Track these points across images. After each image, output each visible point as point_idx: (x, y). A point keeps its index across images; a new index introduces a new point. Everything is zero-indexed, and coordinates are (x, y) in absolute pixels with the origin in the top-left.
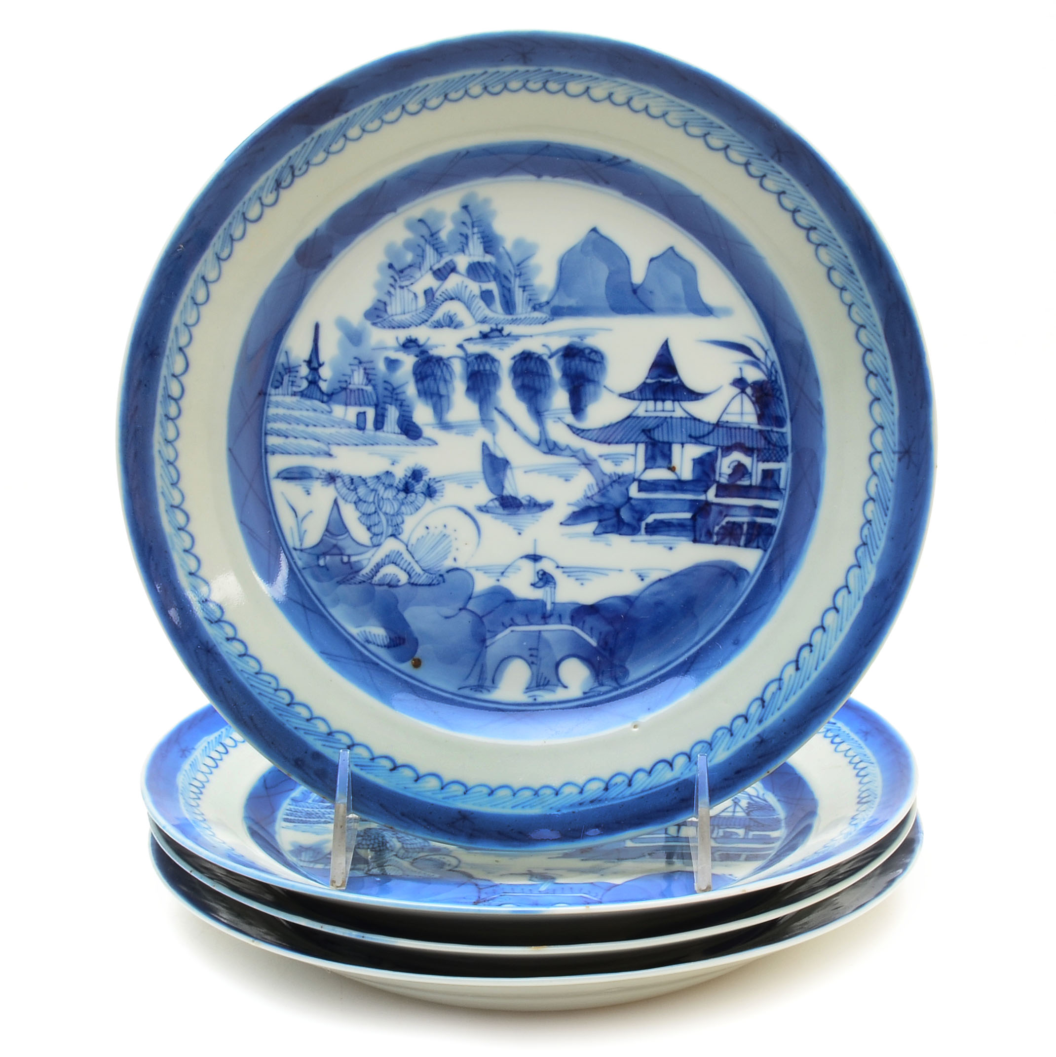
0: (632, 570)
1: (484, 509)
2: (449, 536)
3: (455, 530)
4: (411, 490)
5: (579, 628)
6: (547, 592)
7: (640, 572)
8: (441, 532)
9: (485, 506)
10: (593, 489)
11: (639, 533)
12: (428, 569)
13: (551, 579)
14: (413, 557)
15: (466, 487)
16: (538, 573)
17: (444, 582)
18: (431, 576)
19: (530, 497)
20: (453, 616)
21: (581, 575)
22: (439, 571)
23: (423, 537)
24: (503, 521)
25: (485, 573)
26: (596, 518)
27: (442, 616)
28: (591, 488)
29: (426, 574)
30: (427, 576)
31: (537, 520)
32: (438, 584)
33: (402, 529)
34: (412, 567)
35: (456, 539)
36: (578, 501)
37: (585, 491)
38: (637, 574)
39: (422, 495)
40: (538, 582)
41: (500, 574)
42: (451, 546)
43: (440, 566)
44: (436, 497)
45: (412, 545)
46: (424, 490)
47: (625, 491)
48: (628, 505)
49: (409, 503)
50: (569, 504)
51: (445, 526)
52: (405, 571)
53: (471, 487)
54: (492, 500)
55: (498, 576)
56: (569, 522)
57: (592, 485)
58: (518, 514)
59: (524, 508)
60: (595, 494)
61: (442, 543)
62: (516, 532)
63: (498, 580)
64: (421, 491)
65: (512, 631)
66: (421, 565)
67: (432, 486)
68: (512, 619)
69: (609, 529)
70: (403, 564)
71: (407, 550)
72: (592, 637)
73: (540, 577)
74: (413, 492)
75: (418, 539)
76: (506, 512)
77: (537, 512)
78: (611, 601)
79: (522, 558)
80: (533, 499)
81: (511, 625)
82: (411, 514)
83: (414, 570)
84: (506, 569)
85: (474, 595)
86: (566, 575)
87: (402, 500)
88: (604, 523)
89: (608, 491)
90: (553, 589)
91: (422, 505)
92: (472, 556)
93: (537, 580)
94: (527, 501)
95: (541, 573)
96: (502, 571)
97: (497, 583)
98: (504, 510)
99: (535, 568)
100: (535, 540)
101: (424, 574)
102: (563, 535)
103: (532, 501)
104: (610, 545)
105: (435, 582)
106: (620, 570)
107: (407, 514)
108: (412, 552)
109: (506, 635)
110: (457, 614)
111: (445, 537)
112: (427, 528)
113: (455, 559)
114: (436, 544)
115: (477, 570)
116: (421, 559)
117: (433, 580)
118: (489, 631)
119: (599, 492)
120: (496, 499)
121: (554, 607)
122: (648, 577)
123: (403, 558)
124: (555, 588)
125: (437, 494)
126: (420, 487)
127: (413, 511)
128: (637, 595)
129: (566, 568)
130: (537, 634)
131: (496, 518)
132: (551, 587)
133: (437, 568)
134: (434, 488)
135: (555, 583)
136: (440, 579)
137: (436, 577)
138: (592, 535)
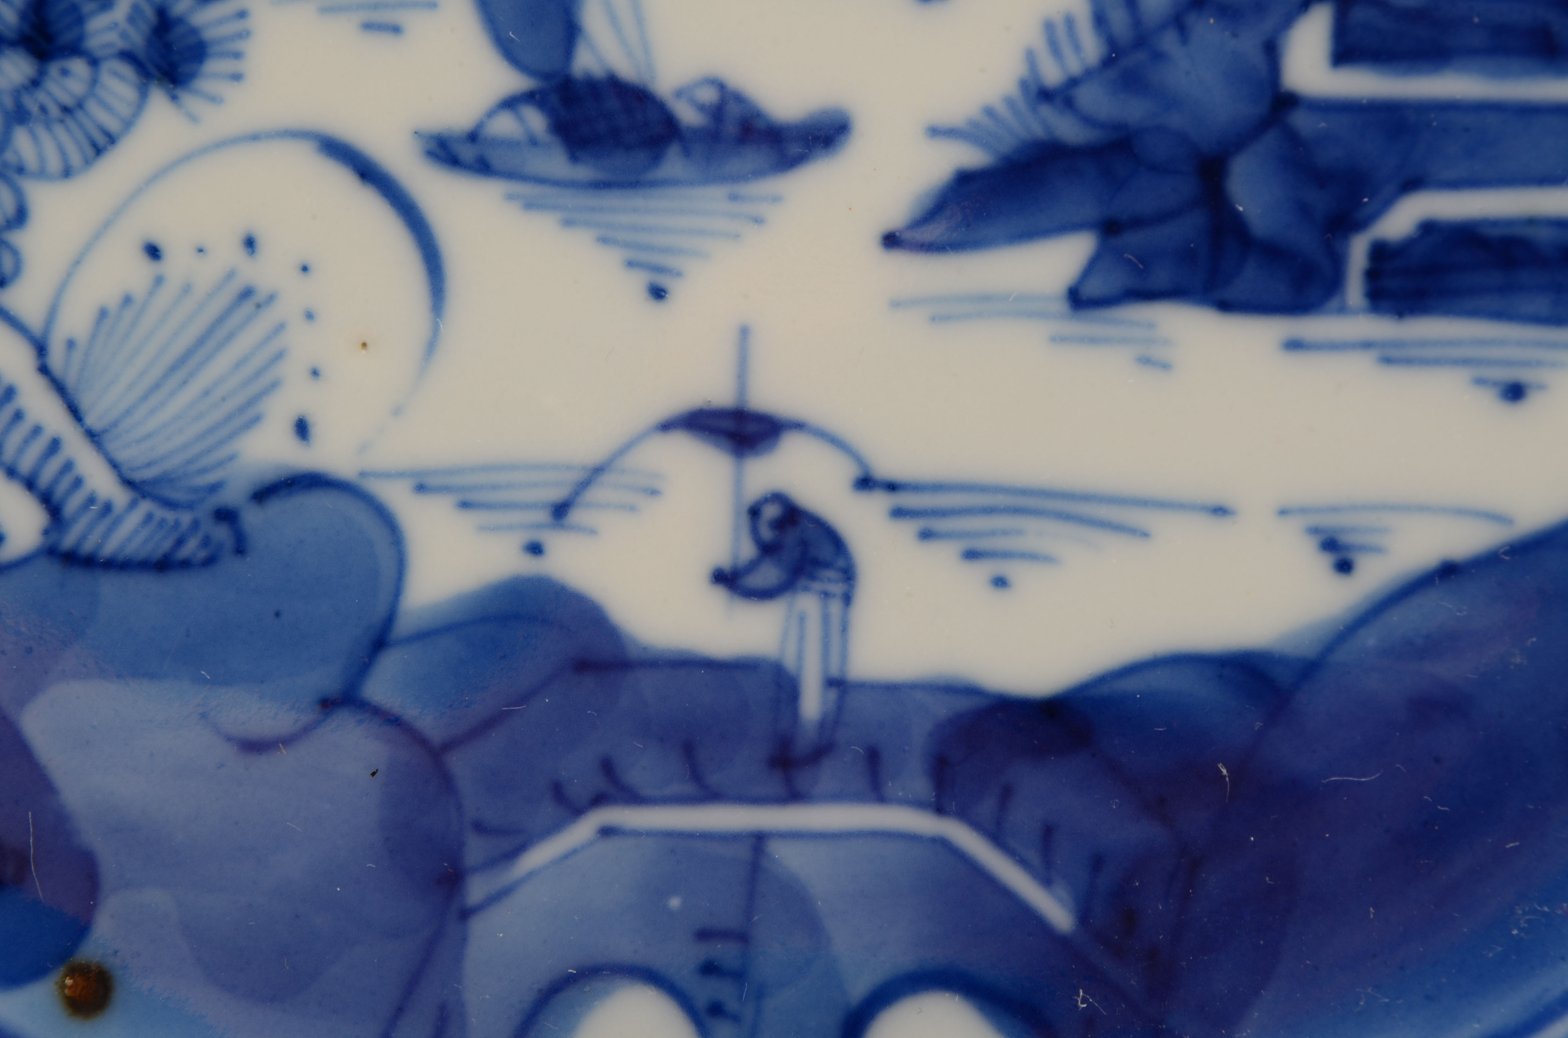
0: (1283, 512)
1: (467, 153)
2: (271, 298)
3: (305, 269)
4: (66, 38)
5: (976, 825)
6: (802, 619)
7: (1328, 521)
8: (231, 275)
9: (473, 137)
10: (1077, 47)
11: (1334, 303)
12: (156, 481)
13: (825, 551)
14: (75, 412)
15: (369, 27)
16: (754, 512)
17: (240, 548)
18: (170, 516)
19: (721, 86)
20: (288, 741)
21: (993, 533)
22: (214, 488)
23: (127, 300)
24: (568, 223)
25: (465, 505)
26: (1090, 210)
27: (229, 739)
28: (1061, 33)
29: (145, 506)
30: (149, 518)
31: (758, 220)
32: (210, 561)
33: (15, 253)
34: (68, 466)
35: (310, 316)
36: (989, 112)
37: (1030, 57)
38: (1314, 531)
39: (127, 70)
40: (752, 566)
41: (543, 516)
42: (279, 356)
43: (220, 464)
44: (204, 84)
45: (71, 344)
46: (137, 39)
47: (1257, 59)
48: (1271, 140)
49: (54, 111)
50: (936, 132)
51: (250, 243)
52: (30, 484)
53: (396, 29)
54: (510, 104)
55: (538, 526)
56: (933, 232)
57: (1070, 22)
58: (653, 184)
59: (687, 152)
60: (1089, 74)
61: (230, 336)
62: (638, 281)
63: (535, 549)
64: (121, 44)
65: (607, 832)
66: (123, 455)
67: (180, 21)
68: (608, 767)
69: (1162, 277)
70: (21, 450)
71: (44, 370)
72: (1046, 881)
73: (767, 534)
74: (75, 49)
75: (103, 314)
76: (583, 172)
77: (759, 174)
78: (1160, 681)
79: (667, 426)
80: (739, 98)
81: (599, 800)
82: (67, 173)
83: (78, 482)
84: (584, 485)
85: (404, 625)
86: (908, 529)
87: (17, 93)
88: (1133, 239)
89: (1159, 56)
90: (835, 607)
91: (128, 124)
92: (397, 411)
93: (748, 550)
94: (701, 108)
95: (771, 512)
96: (557, 494)
97: (528, 566)
98: (574, 158)
99: (738, 483)
100: (744, 332)
101: (133, 505)
102: (896, 304)
103: (733, 111)
104: (1165, 366)
105: (191, 548)
106: (1220, 511)
107: (42, 174)
108: (70, 380)
109: (574, 852)
110: (306, 730)
111: (247, 307)
112: (153, 252)
113: (302, 428)
114: (201, 341)
115: (421, 488)
116: (115, 424)
117: (180, 542)
118: (479, 827)
119: (1108, 62)
120: (529, 97)
121: (840, 707)
122: (1376, 550)
123: (18, 416)
124: (847, 599)
125: (212, 66)
126: (115, 25)
127: (75, 159)
128: (1308, 649)
129: (916, 488)
130: (743, 852)
131: (530, 205)
132: (826, 595)
133: (204, 471)
134: (194, 31)
135: (849, 575)
136: (221, 533)
137: (195, 525)
138: (1062, 306)
